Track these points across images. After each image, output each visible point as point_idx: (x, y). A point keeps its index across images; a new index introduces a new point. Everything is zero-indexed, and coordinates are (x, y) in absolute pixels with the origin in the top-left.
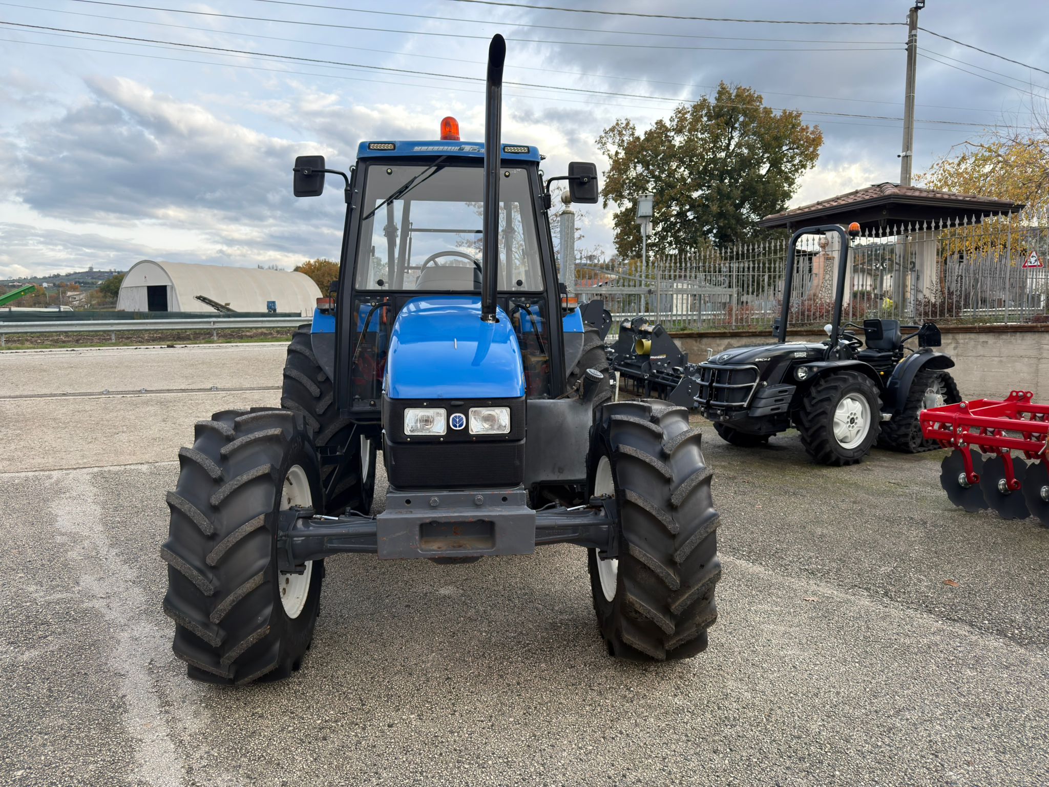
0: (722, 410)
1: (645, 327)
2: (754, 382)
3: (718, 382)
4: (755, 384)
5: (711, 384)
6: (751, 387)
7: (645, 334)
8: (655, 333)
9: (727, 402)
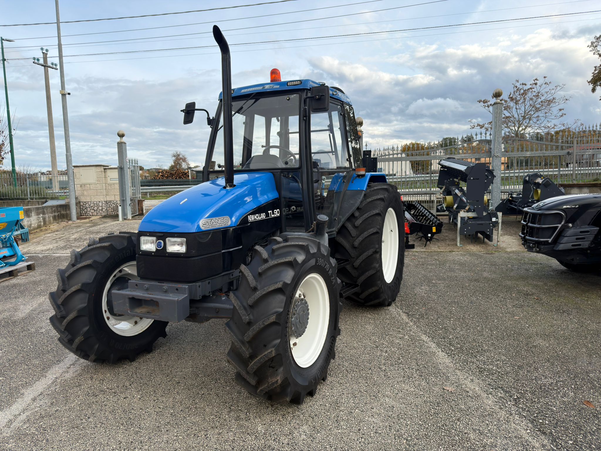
0: (533, 244)
1: (539, 180)
2: (560, 223)
3: (532, 223)
4: (560, 226)
5: (527, 224)
6: (557, 227)
7: (538, 185)
8: (544, 184)
9: (536, 238)
